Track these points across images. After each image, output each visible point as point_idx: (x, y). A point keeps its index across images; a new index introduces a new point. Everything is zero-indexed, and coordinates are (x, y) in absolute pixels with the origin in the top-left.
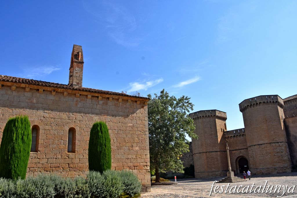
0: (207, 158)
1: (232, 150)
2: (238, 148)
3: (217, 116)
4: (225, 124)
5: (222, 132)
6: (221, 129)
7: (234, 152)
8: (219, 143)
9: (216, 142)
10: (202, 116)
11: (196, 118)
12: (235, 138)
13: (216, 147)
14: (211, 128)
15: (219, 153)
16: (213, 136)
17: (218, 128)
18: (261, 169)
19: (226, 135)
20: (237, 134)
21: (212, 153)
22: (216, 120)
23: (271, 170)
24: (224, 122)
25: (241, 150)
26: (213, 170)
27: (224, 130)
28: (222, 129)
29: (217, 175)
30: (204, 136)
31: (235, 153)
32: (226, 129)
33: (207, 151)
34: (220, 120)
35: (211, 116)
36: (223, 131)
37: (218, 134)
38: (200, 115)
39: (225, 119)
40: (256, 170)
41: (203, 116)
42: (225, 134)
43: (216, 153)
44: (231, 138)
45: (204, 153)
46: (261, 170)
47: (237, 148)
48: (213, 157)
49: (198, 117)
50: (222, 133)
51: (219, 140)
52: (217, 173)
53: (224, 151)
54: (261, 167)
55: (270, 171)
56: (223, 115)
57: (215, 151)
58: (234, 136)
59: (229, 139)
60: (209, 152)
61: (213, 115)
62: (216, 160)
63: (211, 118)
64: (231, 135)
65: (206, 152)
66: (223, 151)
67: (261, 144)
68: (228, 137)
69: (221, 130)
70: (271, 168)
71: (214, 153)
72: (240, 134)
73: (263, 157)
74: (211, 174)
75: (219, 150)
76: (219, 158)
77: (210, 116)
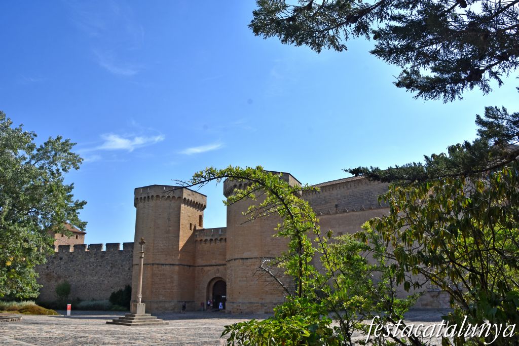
0: (153, 275)
1: (204, 264)
2: (215, 262)
3: (185, 198)
4: (201, 217)
5: (191, 229)
6: (191, 224)
7: (208, 268)
8: (180, 249)
9: (175, 247)
10: (155, 196)
11: (145, 197)
12: (213, 244)
13: (173, 257)
14: (169, 219)
15: (177, 268)
16: (170, 235)
17: (184, 221)
18: (240, 304)
19: (198, 236)
20: (216, 237)
21: (164, 267)
22: (183, 206)
23: (256, 306)
24: (199, 213)
25: (219, 267)
26: (161, 298)
27: (195, 227)
28: (193, 224)
29: (166, 309)
30: (154, 234)
31: (209, 270)
32: (201, 224)
33: (154, 262)
34: (191, 208)
35: (174, 197)
36: (193, 228)
37: (181, 233)
38: (152, 193)
39: (202, 207)
40: (231, 304)
41: (158, 196)
42: (197, 233)
43: (172, 267)
44: (205, 243)
45: (149, 266)
46: (239, 306)
47: (213, 262)
48: (164, 275)
49: (149, 197)
50: (192, 232)
51: (182, 244)
52: (167, 305)
53: (188, 264)
54: (240, 301)
55: (254, 308)
56: (198, 199)
57: (170, 264)
58: (211, 240)
59: (203, 244)
60: (158, 264)
61: (177, 197)
62: (169, 280)
63: (173, 202)
64: (205, 238)
65: (153, 264)
66: (187, 266)
67: (247, 259)
68: (201, 240)
69: (188, 226)
70: (257, 303)
71: (168, 267)
72: (222, 237)
73: (245, 283)
74: (156, 306)
75: (177, 263)
76: (175, 277)
77: (171, 197)
